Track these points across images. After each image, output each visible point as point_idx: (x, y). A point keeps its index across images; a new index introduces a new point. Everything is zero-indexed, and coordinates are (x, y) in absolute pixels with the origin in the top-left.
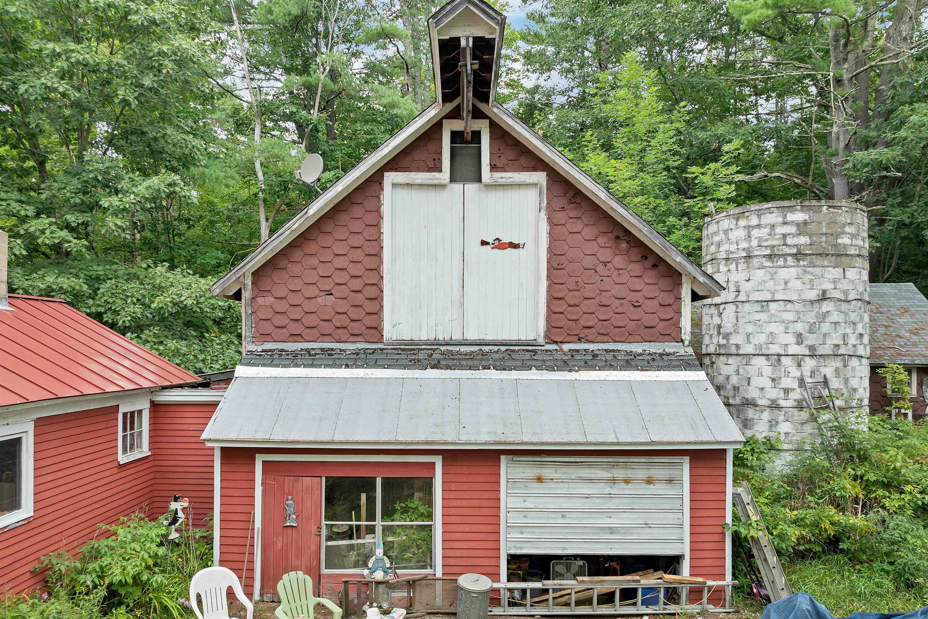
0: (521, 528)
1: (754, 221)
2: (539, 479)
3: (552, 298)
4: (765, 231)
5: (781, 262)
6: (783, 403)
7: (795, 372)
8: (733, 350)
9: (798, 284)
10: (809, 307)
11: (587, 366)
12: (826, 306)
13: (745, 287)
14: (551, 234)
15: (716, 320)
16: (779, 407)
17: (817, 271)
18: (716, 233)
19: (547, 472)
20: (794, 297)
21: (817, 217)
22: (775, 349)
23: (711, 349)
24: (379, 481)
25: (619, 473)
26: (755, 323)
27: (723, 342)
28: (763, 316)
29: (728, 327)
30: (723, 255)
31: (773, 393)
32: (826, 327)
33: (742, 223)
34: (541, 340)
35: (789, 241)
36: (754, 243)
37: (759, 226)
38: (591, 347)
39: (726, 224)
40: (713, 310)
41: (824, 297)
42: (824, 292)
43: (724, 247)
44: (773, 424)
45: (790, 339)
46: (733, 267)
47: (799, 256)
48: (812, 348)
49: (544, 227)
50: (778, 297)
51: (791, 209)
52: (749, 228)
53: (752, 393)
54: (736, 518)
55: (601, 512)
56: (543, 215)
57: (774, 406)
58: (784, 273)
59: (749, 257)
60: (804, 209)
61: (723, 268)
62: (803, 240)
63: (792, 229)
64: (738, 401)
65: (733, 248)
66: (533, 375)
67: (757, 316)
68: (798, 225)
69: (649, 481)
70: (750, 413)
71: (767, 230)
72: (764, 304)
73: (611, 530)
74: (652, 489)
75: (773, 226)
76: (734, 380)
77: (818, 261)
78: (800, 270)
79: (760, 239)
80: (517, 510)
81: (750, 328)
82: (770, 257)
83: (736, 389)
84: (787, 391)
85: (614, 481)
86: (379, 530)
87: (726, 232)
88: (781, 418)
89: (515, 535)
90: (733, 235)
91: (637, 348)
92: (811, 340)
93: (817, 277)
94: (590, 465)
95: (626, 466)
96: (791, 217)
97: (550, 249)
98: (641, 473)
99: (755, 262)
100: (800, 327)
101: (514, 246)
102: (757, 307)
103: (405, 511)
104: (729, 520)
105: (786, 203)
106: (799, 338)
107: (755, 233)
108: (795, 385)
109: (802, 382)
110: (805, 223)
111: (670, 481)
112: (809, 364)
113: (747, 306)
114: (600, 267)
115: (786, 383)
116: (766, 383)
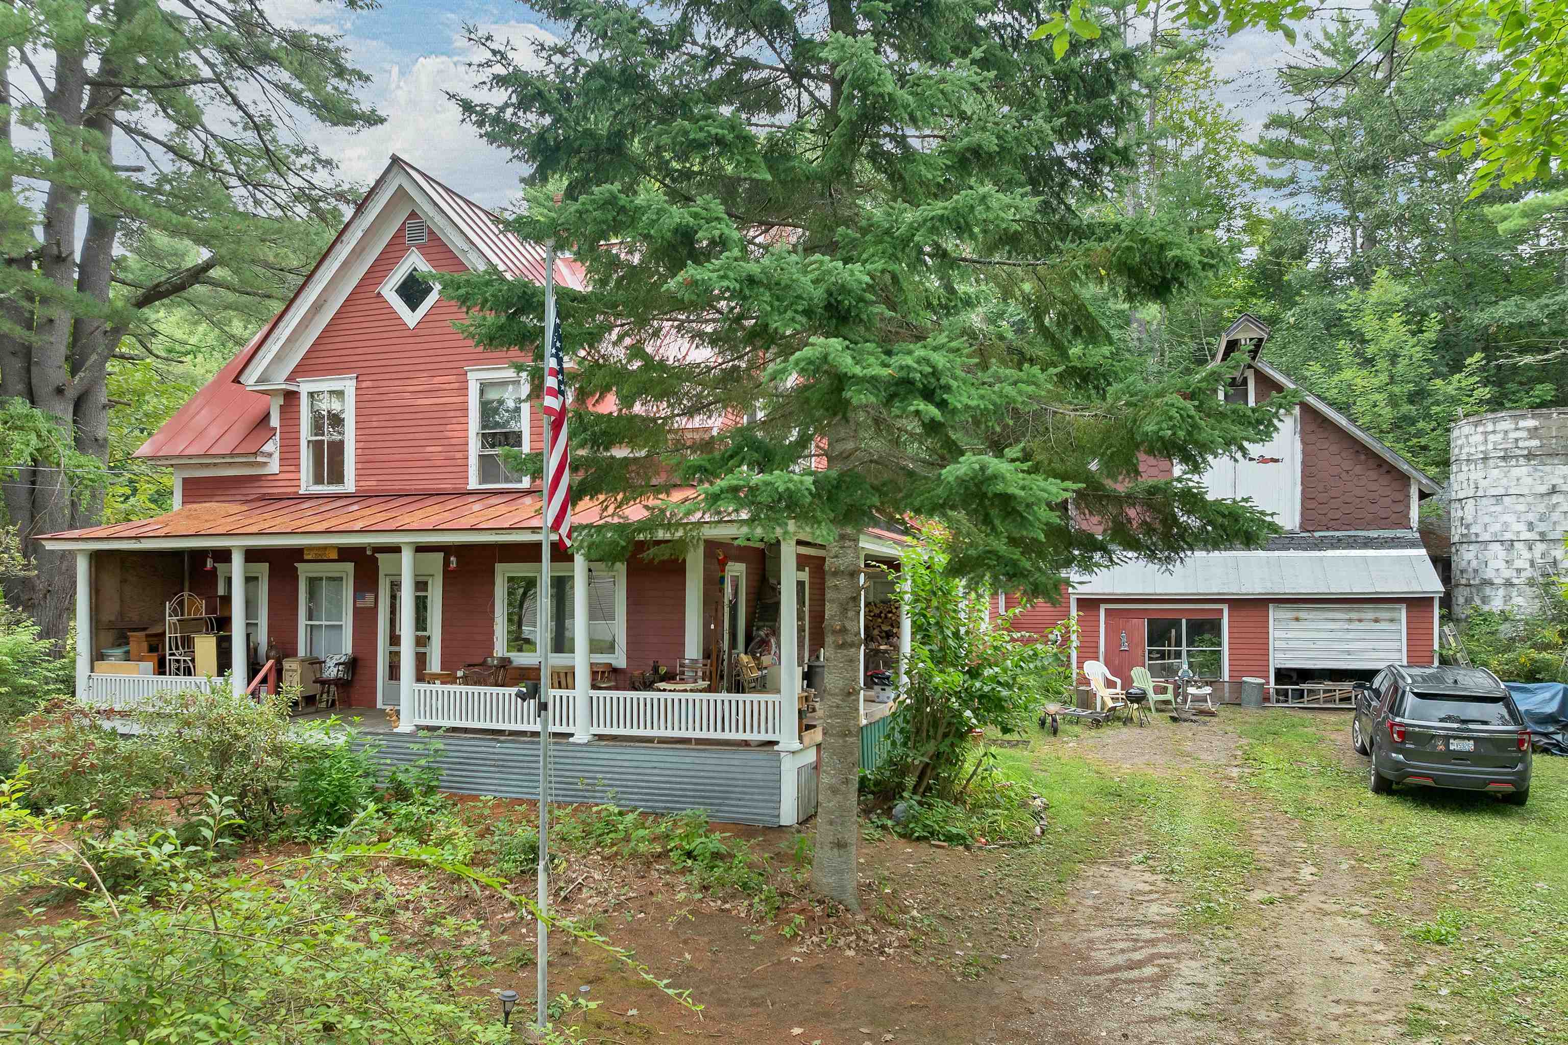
0: (1284, 650)
1: (1490, 427)
2: (1297, 619)
3: (1305, 498)
4: (1499, 437)
5: (1513, 462)
6: (1516, 581)
7: (1527, 555)
8: (1473, 538)
9: (1529, 480)
10: (1539, 500)
11: (1333, 547)
12: (1555, 499)
13: (1483, 484)
14: (1304, 452)
15: (1460, 513)
16: (1512, 585)
17: (1548, 468)
18: (1458, 438)
19: (1302, 615)
20: (1526, 491)
21: (1547, 423)
22: (1508, 536)
23: (1456, 539)
24: (1184, 622)
25: (1354, 615)
26: (1490, 514)
27: (1465, 531)
28: (1498, 508)
29: (1469, 519)
30: (1464, 457)
31: (1507, 573)
32: (1556, 516)
33: (1480, 429)
34: (1297, 530)
35: (1521, 444)
36: (1490, 446)
37: (1494, 432)
38: (1337, 534)
39: (1467, 430)
40: (1457, 505)
41: (1554, 491)
42: (1554, 486)
43: (1465, 450)
44: (1507, 598)
45: (1522, 527)
46: (1472, 467)
47: (1530, 456)
48: (1542, 534)
49: (1298, 446)
50: (1511, 491)
51: (1523, 417)
52: (1485, 433)
53: (1489, 574)
54: (1442, 646)
55: (1340, 640)
56: (1298, 436)
57: (1509, 584)
58: (1516, 472)
59: (1485, 459)
60: (1533, 417)
61: (1464, 468)
62: (1535, 443)
63: (1524, 434)
64: (1477, 582)
65: (1473, 450)
66: (1292, 553)
67: (1493, 509)
68: (1529, 430)
69: (1376, 621)
70: (1488, 591)
71: (1501, 436)
72: (1499, 498)
73: (1349, 653)
74: (1378, 626)
75: (1506, 432)
76: (1474, 564)
77: (1549, 460)
78: (1530, 469)
79: (1495, 443)
80: (1280, 639)
81: (1487, 519)
82: (1504, 458)
83: (1476, 571)
84: (1519, 571)
85: (1350, 620)
86: (1184, 654)
87: (1467, 436)
88: (1515, 594)
89: (1279, 655)
90: (1472, 440)
91: (1374, 534)
92: (1542, 527)
93: (1547, 474)
94: (1333, 610)
95: (1359, 610)
96: (1522, 424)
97: (1303, 462)
98: (1370, 615)
99: (1491, 463)
100: (1531, 517)
101: (1276, 461)
102: (1493, 500)
103: (1202, 641)
104: (1436, 647)
105: (1518, 412)
106: (1531, 526)
107: (1491, 438)
108: (1527, 566)
109: (1532, 563)
110: (1536, 428)
111: (1392, 620)
112: (1540, 547)
113: (1484, 501)
114: (1344, 475)
115: (1519, 564)
116: (1502, 565)
